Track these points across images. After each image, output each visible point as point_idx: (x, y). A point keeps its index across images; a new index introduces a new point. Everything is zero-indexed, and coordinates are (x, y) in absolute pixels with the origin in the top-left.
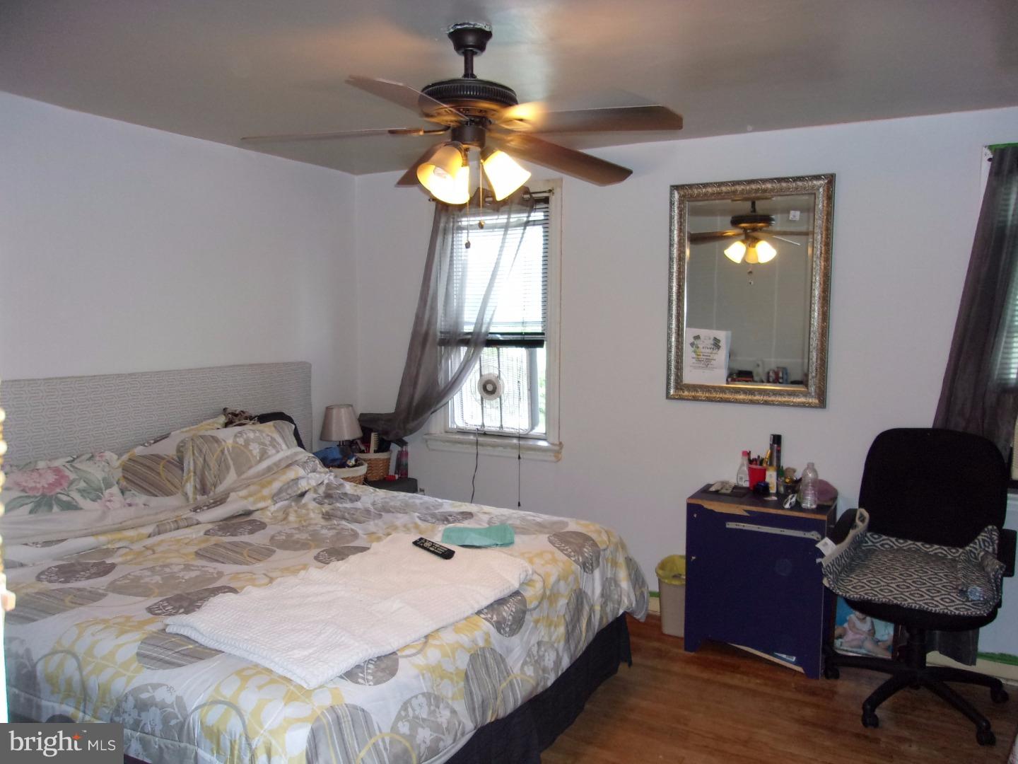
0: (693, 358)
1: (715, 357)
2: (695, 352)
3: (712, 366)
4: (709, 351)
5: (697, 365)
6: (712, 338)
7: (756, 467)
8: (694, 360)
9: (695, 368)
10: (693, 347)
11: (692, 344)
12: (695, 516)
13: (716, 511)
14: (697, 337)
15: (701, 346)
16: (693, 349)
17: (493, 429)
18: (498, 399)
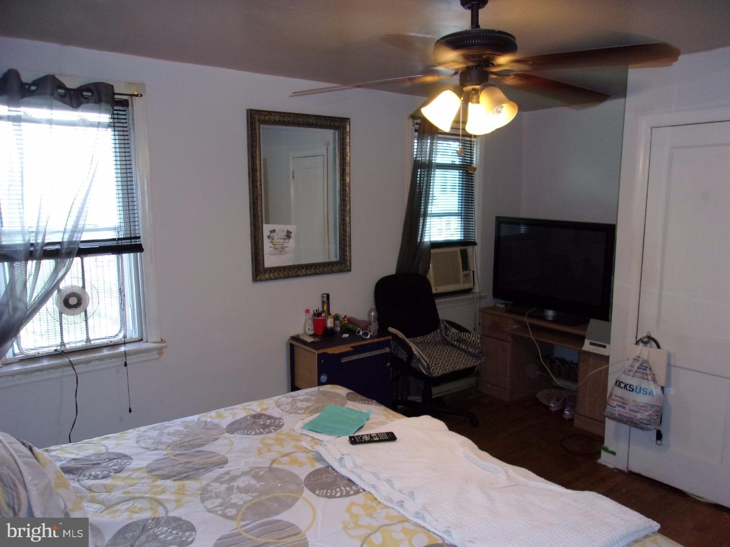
0: (270, 247)
1: (288, 245)
2: (272, 242)
3: (285, 252)
4: (283, 241)
5: (274, 252)
6: (285, 231)
7: (318, 318)
8: (272, 249)
9: (272, 255)
10: (269, 239)
11: (269, 237)
12: (322, 361)
13: (335, 353)
14: (273, 231)
15: (275, 238)
16: (270, 240)
17: (79, 345)
18: (83, 314)
